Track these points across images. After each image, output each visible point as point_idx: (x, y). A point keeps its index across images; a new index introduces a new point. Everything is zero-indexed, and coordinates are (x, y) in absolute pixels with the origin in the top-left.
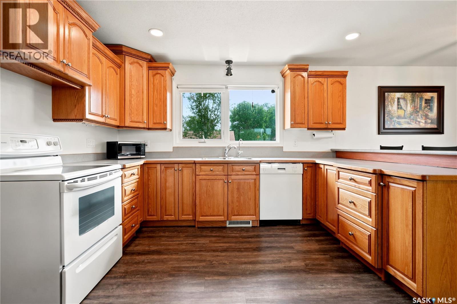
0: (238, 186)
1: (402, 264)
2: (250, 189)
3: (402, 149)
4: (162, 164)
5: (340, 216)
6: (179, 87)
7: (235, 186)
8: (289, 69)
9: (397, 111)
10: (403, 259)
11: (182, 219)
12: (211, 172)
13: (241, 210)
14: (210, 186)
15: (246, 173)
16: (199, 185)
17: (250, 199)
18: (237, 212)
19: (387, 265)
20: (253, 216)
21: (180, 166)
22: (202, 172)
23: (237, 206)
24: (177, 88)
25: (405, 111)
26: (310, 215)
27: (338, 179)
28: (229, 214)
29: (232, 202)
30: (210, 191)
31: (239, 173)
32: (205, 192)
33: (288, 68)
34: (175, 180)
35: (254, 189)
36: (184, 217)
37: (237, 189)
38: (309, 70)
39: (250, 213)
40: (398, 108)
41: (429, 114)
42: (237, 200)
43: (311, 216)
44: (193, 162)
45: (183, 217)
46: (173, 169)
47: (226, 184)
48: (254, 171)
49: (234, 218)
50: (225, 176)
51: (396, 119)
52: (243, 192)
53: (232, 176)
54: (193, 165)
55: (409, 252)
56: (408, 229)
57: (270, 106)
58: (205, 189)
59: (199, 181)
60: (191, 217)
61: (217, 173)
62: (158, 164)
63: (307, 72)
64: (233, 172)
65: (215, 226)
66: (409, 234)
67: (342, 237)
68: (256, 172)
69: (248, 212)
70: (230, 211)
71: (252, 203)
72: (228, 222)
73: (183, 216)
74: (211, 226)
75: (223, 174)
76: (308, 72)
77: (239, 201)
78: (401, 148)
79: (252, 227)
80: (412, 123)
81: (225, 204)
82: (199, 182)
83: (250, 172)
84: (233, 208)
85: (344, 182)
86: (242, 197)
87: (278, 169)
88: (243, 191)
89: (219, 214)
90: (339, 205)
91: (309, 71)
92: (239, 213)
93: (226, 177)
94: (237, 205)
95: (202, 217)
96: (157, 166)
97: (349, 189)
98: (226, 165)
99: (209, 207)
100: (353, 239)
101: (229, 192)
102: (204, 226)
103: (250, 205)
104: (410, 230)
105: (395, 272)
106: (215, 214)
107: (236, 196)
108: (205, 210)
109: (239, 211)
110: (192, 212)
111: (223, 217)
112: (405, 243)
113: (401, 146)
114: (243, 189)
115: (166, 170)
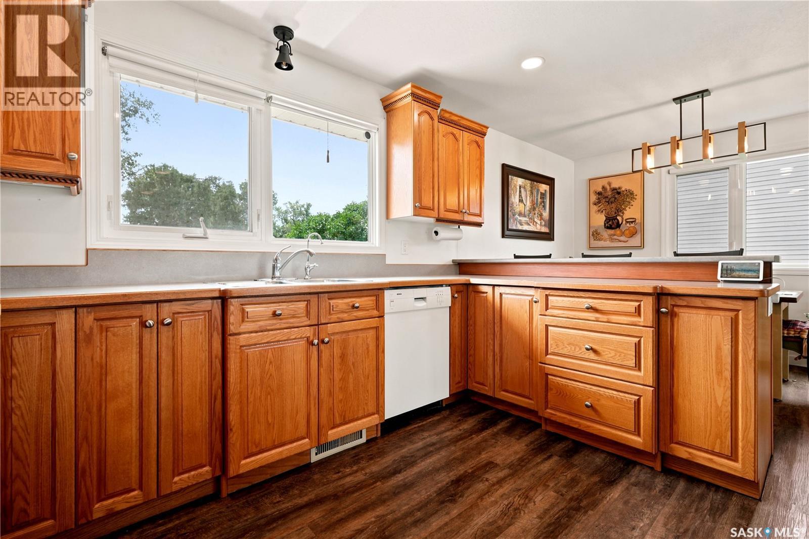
0: (342, 349)
1: (707, 437)
2: (368, 352)
3: (550, 258)
4: (85, 310)
5: (550, 377)
6: (109, 49)
7: (337, 351)
8: (413, 94)
9: (519, 205)
10: (711, 427)
11: (175, 488)
12: (274, 322)
13: (350, 408)
14: (271, 362)
15: (360, 314)
16: (238, 364)
17: (368, 376)
18: (341, 416)
19: (670, 444)
20: (373, 416)
21: (167, 308)
22: (248, 324)
23: (341, 401)
24: (104, 52)
25: (525, 205)
26: (460, 384)
27: (546, 310)
28: (323, 427)
29: (331, 394)
30: (271, 375)
31: (345, 316)
32: (258, 382)
33: (410, 92)
34: (146, 360)
35: (375, 351)
36: (182, 480)
37: (341, 357)
38: (442, 106)
39: (368, 410)
40: (520, 201)
41: (543, 214)
42: (340, 386)
43: (461, 386)
44: (217, 294)
45: (175, 483)
46: (135, 323)
47: (315, 349)
48: (374, 309)
49: (333, 434)
50: (312, 327)
51: (518, 217)
52: (353, 364)
53: (329, 325)
54: (215, 305)
55: (724, 415)
56: (722, 379)
57: (221, 184)
58: (258, 372)
59: (238, 351)
60: (207, 471)
61: (291, 323)
62: (64, 312)
63: (437, 109)
64: (330, 314)
65: (279, 471)
66: (724, 387)
67: (558, 414)
68: (379, 311)
69: (364, 409)
70: (324, 420)
71: (371, 387)
72: (314, 451)
73: (176, 479)
74: (269, 477)
75: (308, 323)
76: (439, 111)
77: (343, 389)
78: (549, 256)
79: (368, 441)
80: (531, 224)
81: (312, 406)
82: (238, 355)
83: (368, 310)
84: (332, 410)
85: (564, 314)
86: (351, 376)
87: (415, 299)
88: (354, 360)
89: (299, 434)
90: (548, 356)
91: (442, 110)
92: (344, 416)
93: (315, 330)
94: (341, 397)
95: (248, 460)
96: (57, 320)
97: (580, 326)
98: (314, 299)
99: (269, 424)
100: (593, 413)
101: (322, 370)
102: (249, 483)
103: (368, 391)
104: (726, 379)
105: (690, 453)
106: (287, 437)
107: (337, 375)
108: (257, 437)
109: (345, 413)
110: (212, 453)
111: (307, 440)
112: (716, 401)
113: (549, 254)
114: (354, 355)
115: (105, 330)
